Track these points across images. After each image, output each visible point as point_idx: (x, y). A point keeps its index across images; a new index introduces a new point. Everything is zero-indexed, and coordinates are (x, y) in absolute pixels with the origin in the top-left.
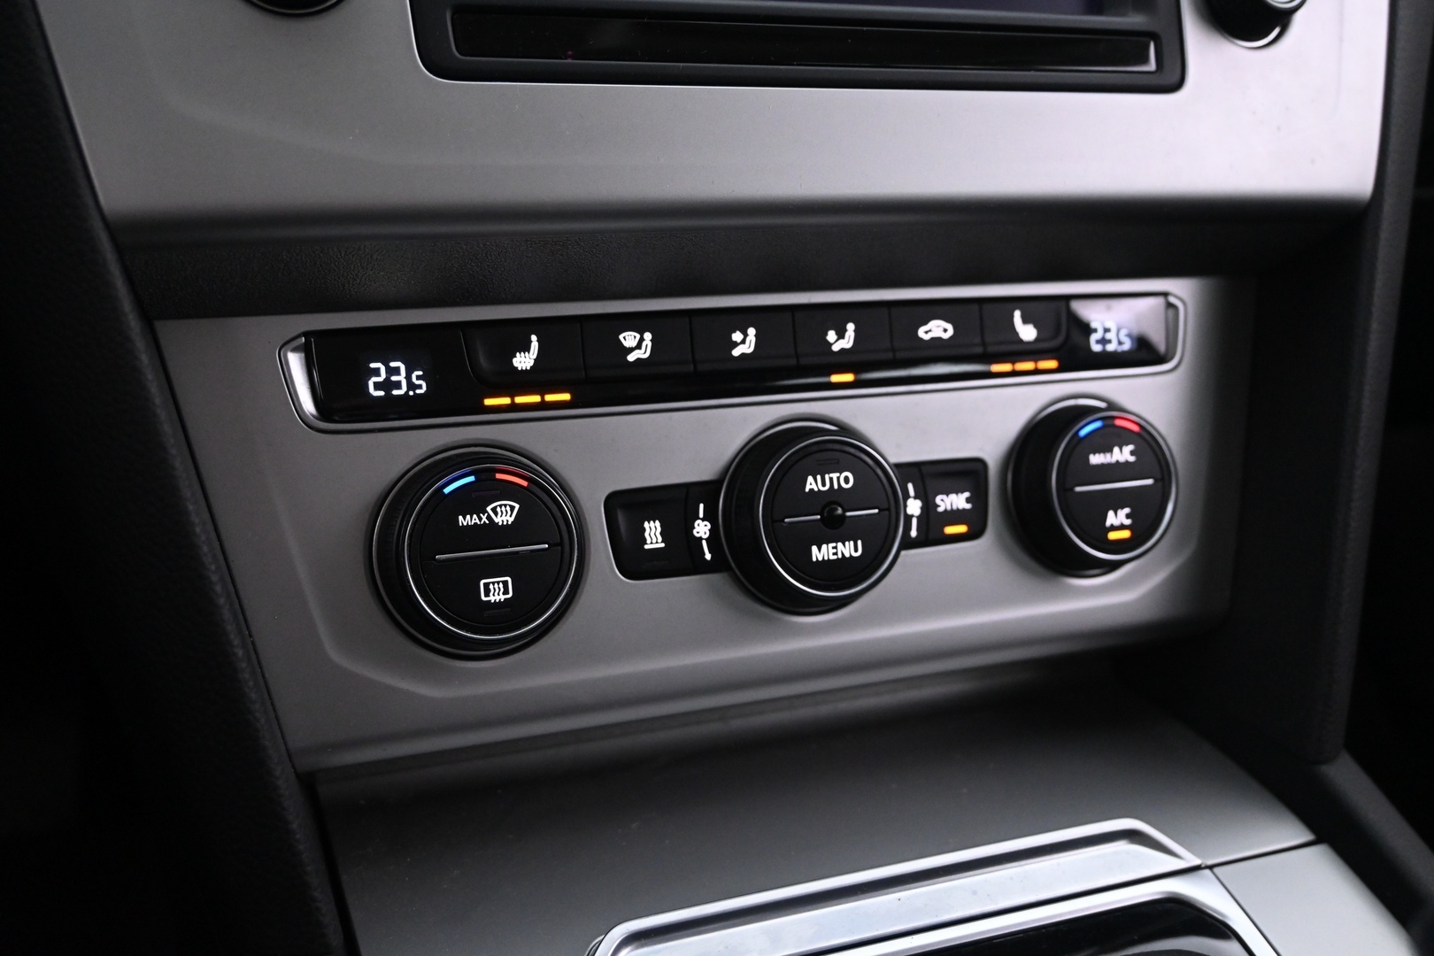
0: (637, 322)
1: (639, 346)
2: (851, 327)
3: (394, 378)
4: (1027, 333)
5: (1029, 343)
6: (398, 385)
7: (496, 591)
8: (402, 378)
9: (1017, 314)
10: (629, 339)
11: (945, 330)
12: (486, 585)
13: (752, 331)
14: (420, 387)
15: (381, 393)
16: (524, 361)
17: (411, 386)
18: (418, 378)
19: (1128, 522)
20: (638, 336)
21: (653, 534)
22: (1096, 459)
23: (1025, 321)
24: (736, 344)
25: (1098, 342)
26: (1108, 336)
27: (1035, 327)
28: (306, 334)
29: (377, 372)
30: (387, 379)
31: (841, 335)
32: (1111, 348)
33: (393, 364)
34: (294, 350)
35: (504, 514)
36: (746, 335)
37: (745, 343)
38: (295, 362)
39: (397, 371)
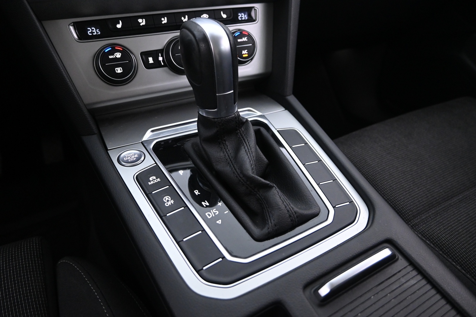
0: (142, 17)
1: (142, 22)
2: (187, 16)
3: (93, 31)
4: (224, 16)
5: (225, 18)
6: (94, 32)
7: (119, 70)
8: (94, 31)
9: (222, 12)
10: (140, 21)
11: (207, 16)
12: (117, 69)
13: (166, 18)
14: (99, 33)
15: (91, 34)
16: (119, 26)
17: (97, 32)
18: (98, 31)
19: (247, 53)
20: (142, 20)
21: (151, 60)
22: (239, 40)
23: (224, 13)
24: (163, 21)
25: (240, 18)
26: (242, 17)
27: (226, 15)
28: (73, 23)
29: (89, 30)
30: (92, 31)
31: (185, 18)
32: (243, 19)
33: (92, 28)
34: (71, 26)
35: (118, 55)
36: (164, 19)
37: (165, 21)
38: (72, 28)
39: (93, 30)
